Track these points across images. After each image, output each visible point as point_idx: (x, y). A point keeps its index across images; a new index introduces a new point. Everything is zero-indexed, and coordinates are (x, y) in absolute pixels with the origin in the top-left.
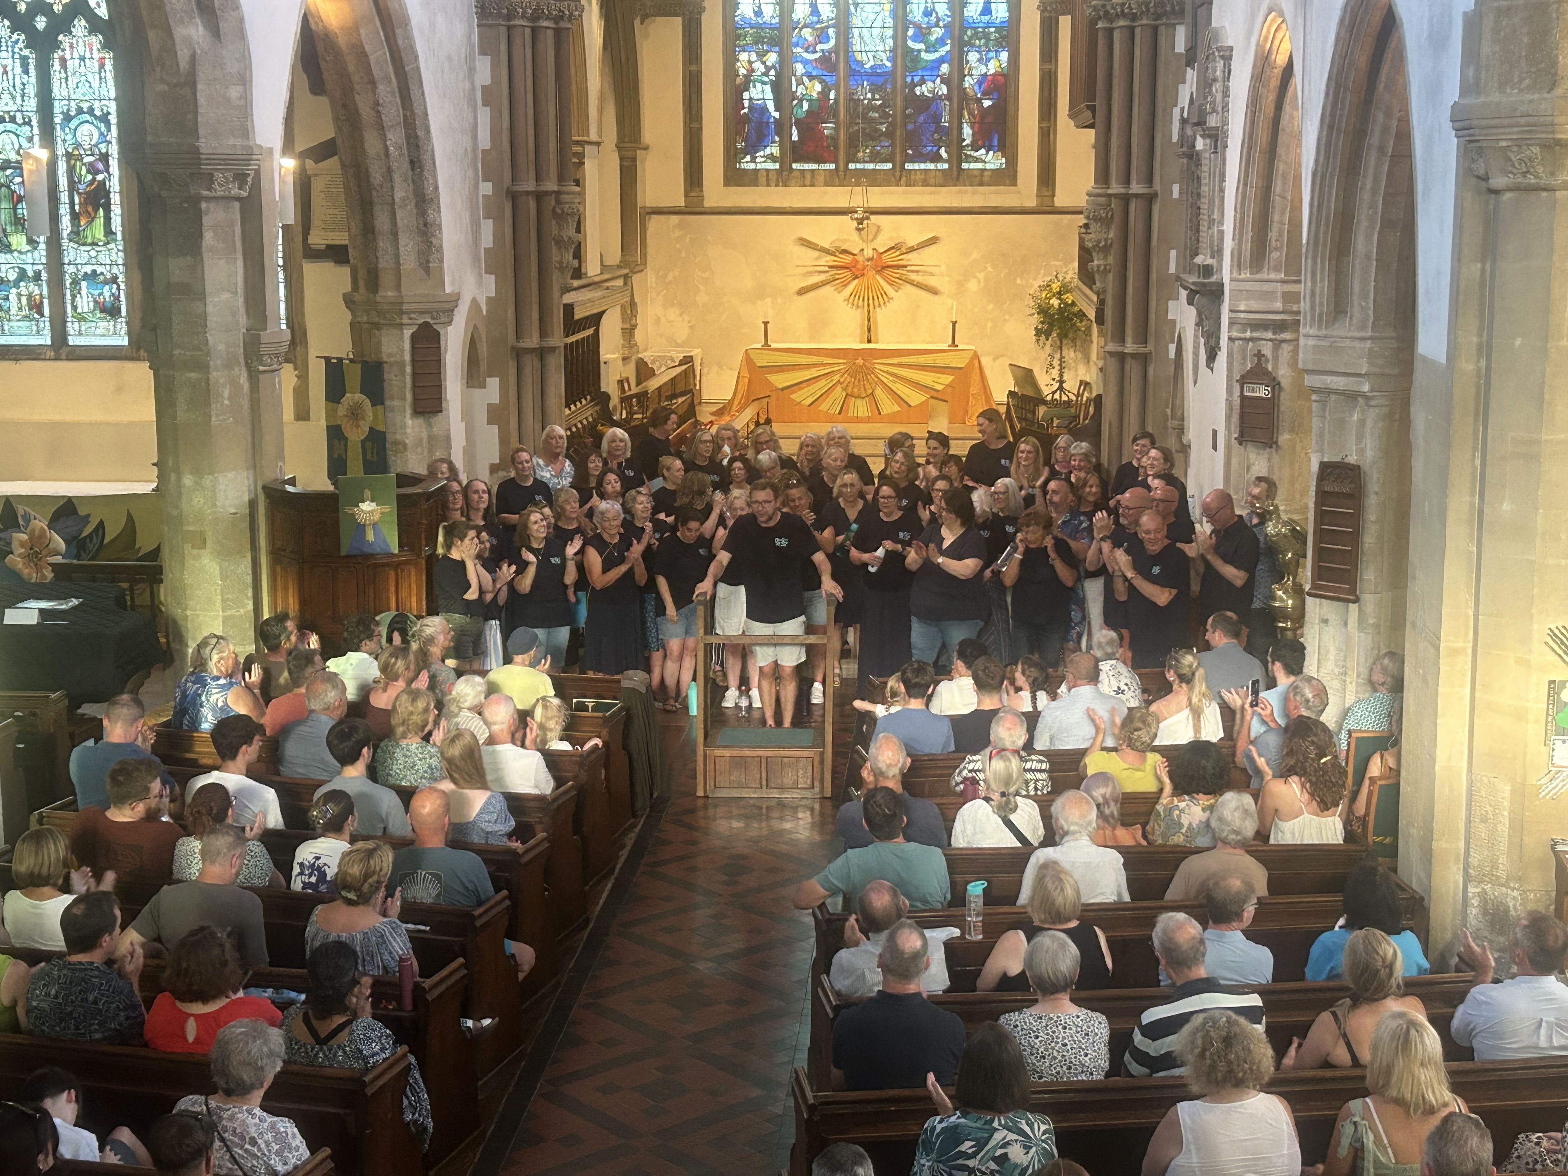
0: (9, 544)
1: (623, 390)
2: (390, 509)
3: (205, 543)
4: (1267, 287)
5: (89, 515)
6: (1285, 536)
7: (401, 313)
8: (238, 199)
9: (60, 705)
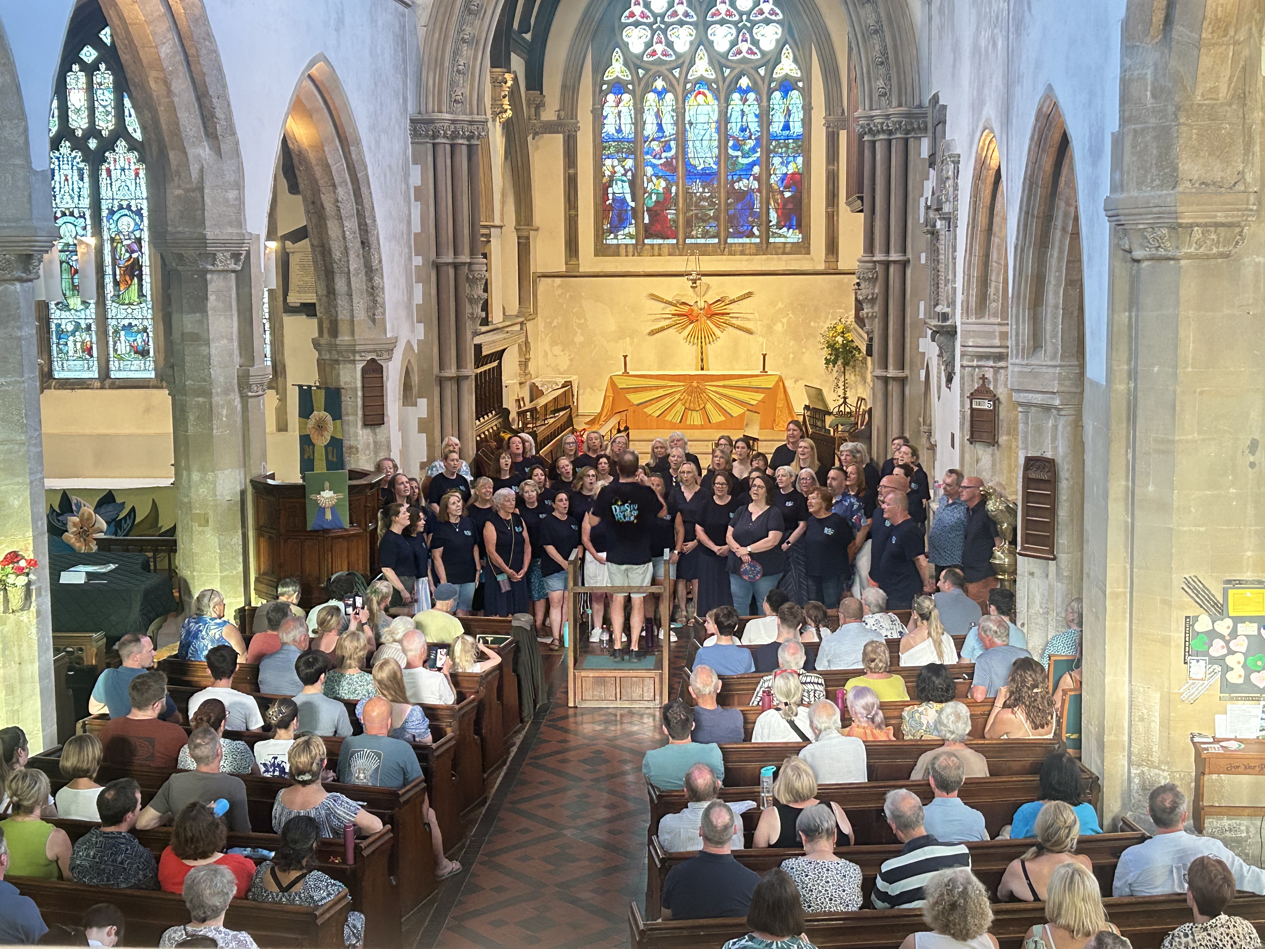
0: (65, 524)
1: (520, 407)
2: (344, 495)
3: (208, 522)
4: (987, 328)
5: (124, 503)
6: (1001, 510)
7: (354, 352)
8: (234, 271)
9: (100, 643)
